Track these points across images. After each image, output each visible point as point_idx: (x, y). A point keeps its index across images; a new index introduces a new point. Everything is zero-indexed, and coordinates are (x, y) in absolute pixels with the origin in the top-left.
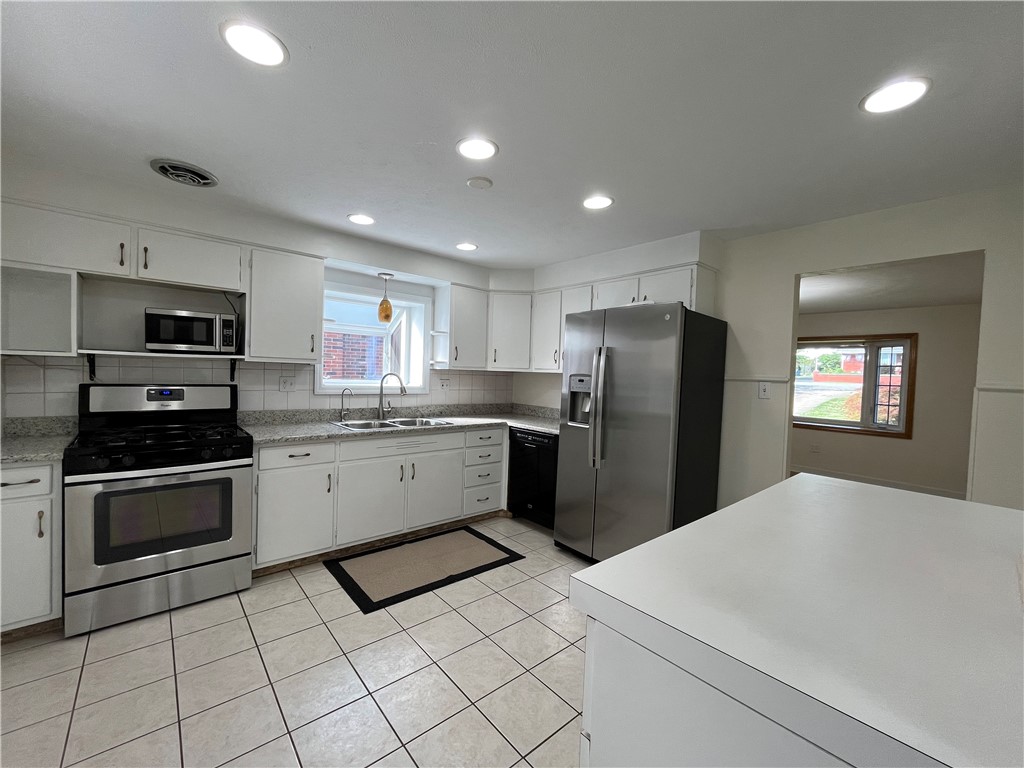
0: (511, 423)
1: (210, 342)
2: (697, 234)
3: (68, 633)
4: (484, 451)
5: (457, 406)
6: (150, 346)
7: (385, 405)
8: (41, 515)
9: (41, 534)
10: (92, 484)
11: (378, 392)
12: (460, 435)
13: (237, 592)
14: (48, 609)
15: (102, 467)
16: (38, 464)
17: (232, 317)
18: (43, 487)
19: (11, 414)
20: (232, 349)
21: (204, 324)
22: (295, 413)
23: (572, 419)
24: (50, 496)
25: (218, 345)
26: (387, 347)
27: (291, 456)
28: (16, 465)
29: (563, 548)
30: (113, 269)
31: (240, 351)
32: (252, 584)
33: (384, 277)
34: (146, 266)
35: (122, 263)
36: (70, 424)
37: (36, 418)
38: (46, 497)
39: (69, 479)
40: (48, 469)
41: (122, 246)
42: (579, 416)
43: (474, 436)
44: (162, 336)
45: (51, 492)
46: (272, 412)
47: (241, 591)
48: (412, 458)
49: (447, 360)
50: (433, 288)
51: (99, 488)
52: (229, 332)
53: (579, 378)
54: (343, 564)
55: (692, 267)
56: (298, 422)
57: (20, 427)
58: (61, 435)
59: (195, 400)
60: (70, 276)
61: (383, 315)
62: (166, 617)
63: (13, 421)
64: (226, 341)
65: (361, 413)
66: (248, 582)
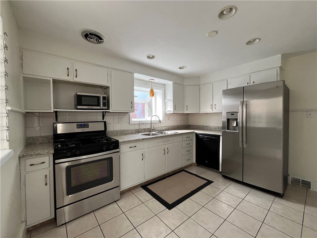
0: (196, 131)
1: (99, 105)
2: (280, 55)
3: (58, 224)
4: (188, 142)
5: (173, 126)
6: (79, 107)
7: (152, 127)
8: (46, 176)
9: (46, 184)
10: (65, 163)
11: (150, 122)
12: (181, 137)
13: (115, 201)
14: (50, 215)
15: (69, 156)
16: (44, 155)
17: (105, 96)
18: (46, 165)
19: (29, 136)
20: (106, 108)
21: (96, 98)
22: (124, 131)
23: (228, 129)
24: (49, 169)
25: (102, 107)
26: (146, 107)
27: (130, 147)
28: (37, 156)
29: (225, 177)
30: (65, 78)
31: (108, 108)
32: (120, 197)
33: (151, 80)
34: (76, 77)
35: (68, 75)
36: (50, 138)
37: (38, 137)
38: (47, 169)
39: (57, 161)
40: (48, 157)
41: (68, 69)
42: (231, 127)
43: (185, 137)
44: (83, 103)
45: (49, 167)
46: (117, 131)
47: (116, 201)
48: (167, 146)
49: (172, 110)
50: (164, 85)
51: (67, 164)
52: (105, 101)
53: (232, 113)
54: (149, 187)
55: (277, 69)
56: (126, 134)
57: (32, 140)
58: (47, 143)
59: (92, 128)
60: (50, 80)
61: (152, 94)
62: (92, 214)
63: (30, 138)
64: (104, 105)
65: (145, 130)
66: (119, 197)
